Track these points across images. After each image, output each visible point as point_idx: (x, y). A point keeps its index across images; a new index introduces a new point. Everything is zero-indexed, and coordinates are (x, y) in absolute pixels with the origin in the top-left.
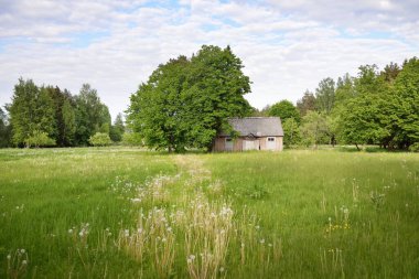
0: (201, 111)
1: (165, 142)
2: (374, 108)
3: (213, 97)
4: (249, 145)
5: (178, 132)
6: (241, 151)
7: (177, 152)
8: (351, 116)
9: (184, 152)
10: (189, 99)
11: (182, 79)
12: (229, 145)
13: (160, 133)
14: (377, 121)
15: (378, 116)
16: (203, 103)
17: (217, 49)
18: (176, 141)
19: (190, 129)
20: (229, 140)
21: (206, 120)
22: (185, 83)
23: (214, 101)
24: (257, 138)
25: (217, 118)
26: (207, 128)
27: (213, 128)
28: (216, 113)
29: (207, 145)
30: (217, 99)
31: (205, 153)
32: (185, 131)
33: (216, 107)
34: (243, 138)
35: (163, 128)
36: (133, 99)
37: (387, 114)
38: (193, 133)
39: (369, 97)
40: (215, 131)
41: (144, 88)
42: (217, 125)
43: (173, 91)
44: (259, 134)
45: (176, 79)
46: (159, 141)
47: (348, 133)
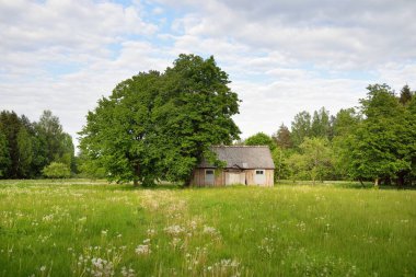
0: (176, 133)
1: (130, 173)
2: (390, 134)
3: (193, 116)
4: (233, 178)
5: (147, 160)
6: (223, 186)
7: (145, 186)
8: (362, 144)
9: (153, 186)
10: (163, 118)
11: (155, 94)
12: (210, 179)
13: (123, 161)
14: (393, 151)
15: (394, 145)
16: (180, 123)
17: (198, 59)
18: (143, 171)
19: (163, 157)
20: (208, 173)
21: (184, 145)
22: (158, 99)
23: (194, 121)
24: (243, 170)
25: (198, 143)
26: (185, 155)
27: (192, 155)
28: (197, 137)
29: (183, 177)
30: (199, 118)
31: (181, 187)
32: (157, 159)
33: (197, 129)
34: (227, 170)
35: (128, 155)
36: (91, 117)
37: (405, 142)
38: (166, 162)
39: (382, 120)
40: (194, 159)
41: (104, 103)
42: (198, 151)
43: (143, 108)
44: (245, 166)
45: (147, 94)
46: (121, 171)
47: (358, 165)
